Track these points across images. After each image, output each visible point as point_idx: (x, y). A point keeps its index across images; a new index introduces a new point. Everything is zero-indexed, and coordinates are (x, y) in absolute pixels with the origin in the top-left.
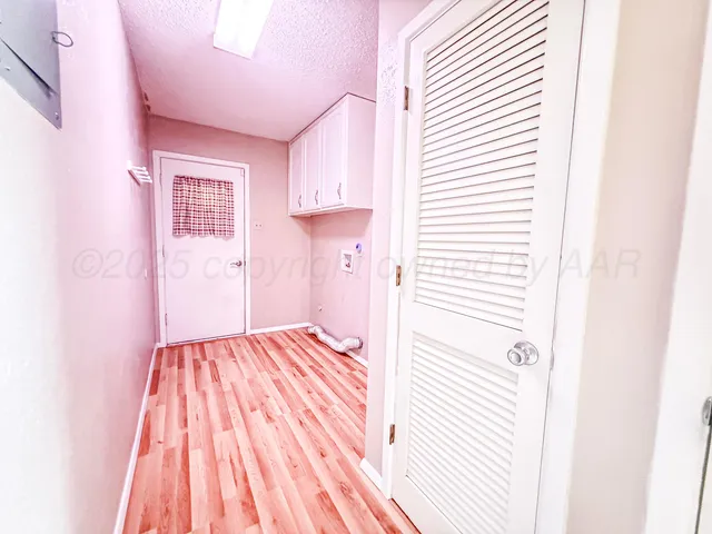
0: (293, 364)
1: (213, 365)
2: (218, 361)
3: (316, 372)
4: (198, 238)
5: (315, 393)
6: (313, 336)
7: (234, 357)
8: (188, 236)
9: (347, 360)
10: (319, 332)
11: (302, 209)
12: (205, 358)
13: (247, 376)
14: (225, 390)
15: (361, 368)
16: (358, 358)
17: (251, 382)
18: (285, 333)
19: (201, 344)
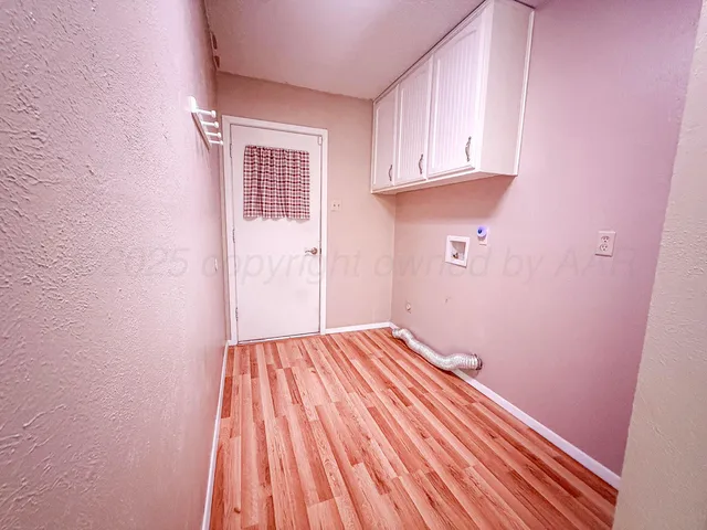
0: (387, 383)
1: (291, 376)
2: (296, 370)
3: (420, 398)
4: (270, 221)
5: (432, 438)
6: (402, 342)
7: (313, 366)
8: (260, 219)
9: (457, 383)
10: (408, 336)
11: (393, 183)
12: (280, 366)
13: (334, 399)
14: (311, 419)
15: (481, 398)
16: (474, 383)
17: (339, 406)
18: (365, 335)
19: (274, 343)
